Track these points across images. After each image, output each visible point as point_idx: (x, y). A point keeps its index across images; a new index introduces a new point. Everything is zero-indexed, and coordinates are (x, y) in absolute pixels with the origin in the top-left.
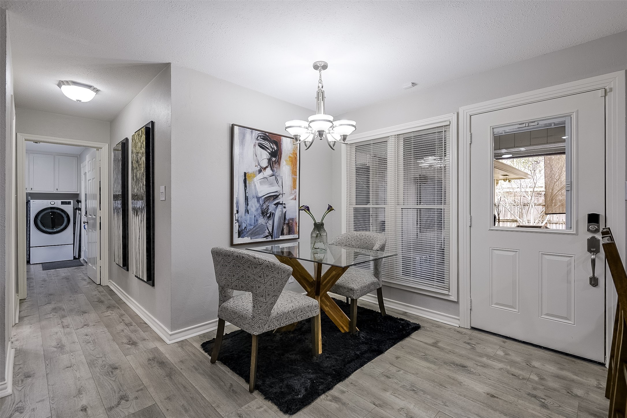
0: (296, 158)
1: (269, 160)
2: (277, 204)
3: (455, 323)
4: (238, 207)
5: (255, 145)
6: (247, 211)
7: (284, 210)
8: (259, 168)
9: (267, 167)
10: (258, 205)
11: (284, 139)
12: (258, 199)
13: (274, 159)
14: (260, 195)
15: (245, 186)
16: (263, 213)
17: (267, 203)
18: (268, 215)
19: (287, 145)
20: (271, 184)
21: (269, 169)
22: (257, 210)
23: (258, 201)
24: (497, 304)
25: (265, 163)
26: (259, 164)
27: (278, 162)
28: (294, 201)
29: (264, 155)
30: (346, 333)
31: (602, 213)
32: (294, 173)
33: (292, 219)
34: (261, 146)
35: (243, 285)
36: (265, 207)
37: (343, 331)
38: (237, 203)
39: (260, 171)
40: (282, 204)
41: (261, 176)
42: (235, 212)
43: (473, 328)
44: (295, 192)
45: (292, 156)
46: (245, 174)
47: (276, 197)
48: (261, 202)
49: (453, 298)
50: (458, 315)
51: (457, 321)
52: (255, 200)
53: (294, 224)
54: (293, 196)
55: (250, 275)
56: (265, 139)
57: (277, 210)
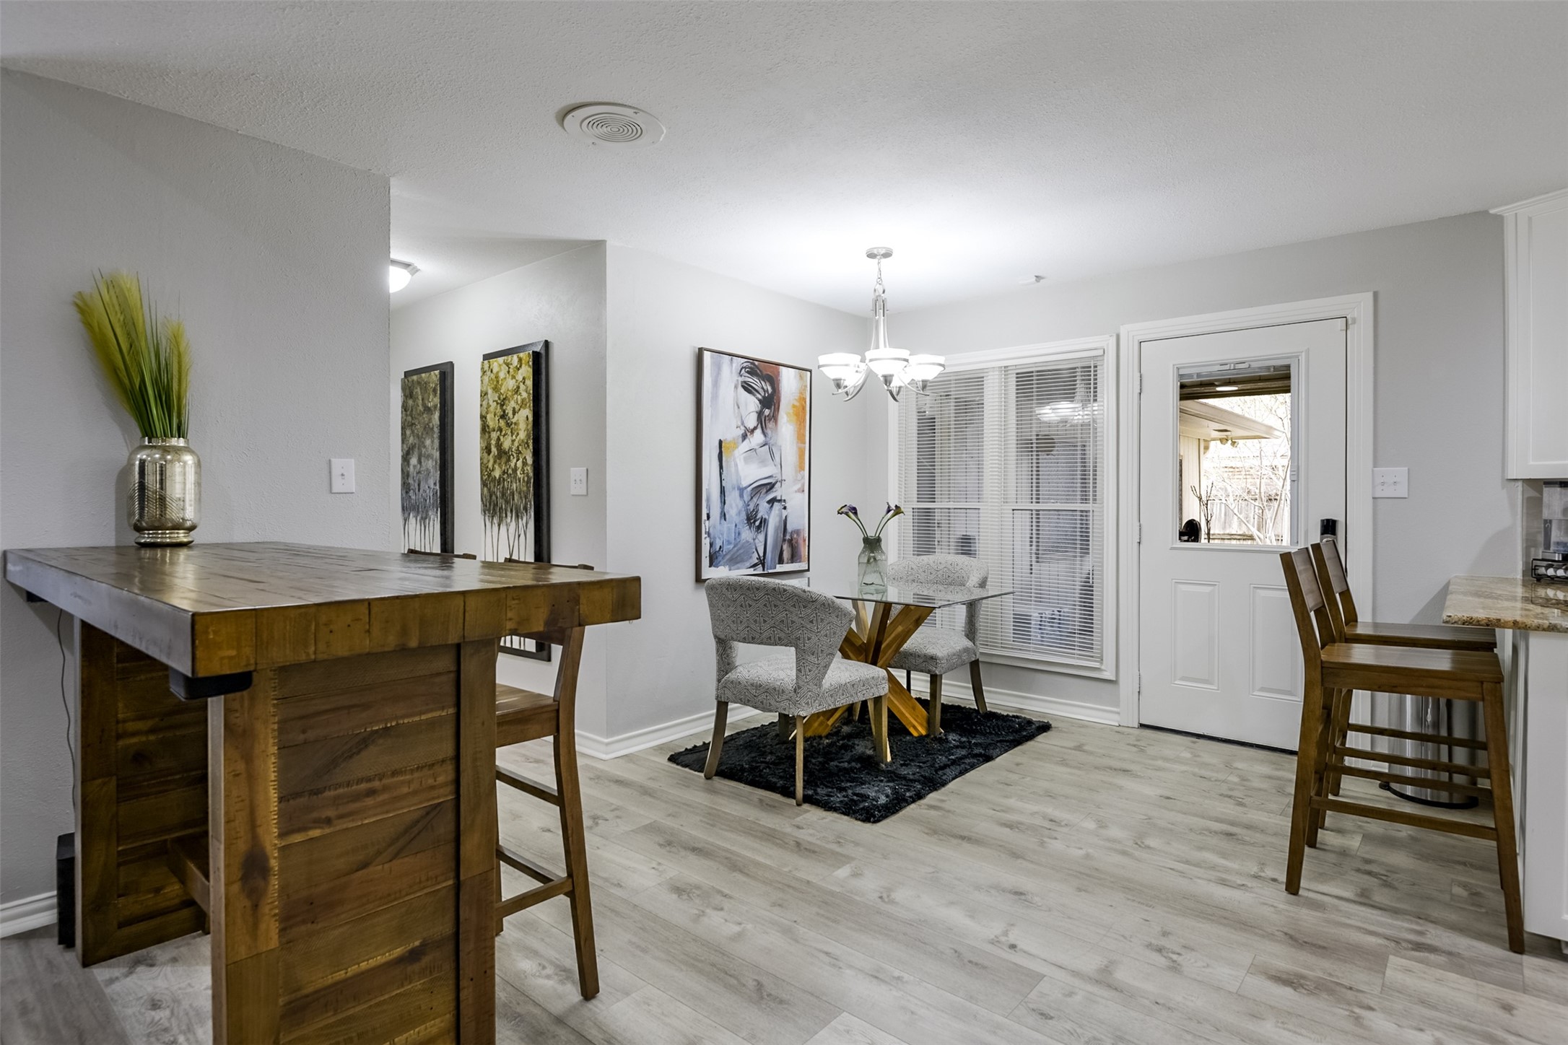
0: (804, 408)
1: (760, 414)
2: (772, 501)
3: (1112, 720)
4: (709, 507)
5: (736, 387)
6: (723, 516)
7: (785, 513)
8: (742, 431)
9: (755, 428)
10: (741, 504)
11: (783, 370)
12: (741, 490)
13: (767, 412)
14: (744, 484)
15: (721, 467)
16: (748, 519)
17: (755, 499)
18: (757, 523)
19: (789, 383)
20: (763, 462)
21: (759, 431)
22: (739, 513)
23: (741, 496)
24: (1183, 679)
25: (752, 421)
26: (743, 423)
27: (774, 417)
28: (799, 495)
29: (751, 404)
30: (921, 737)
31: (1340, 518)
32: (800, 438)
33: (798, 532)
34: (748, 388)
35: (782, 635)
36: (751, 507)
37: (915, 734)
38: (708, 500)
39: (744, 437)
40: (779, 501)
41: (745, 446)
42: (704, 517)
43: (1142, 726)
44: (803, 477)
45: (797, 404)
46: (721, 442)
47: (771, 487)
48: (746, 497)
49: (1108, 675)
50: (1117, 705)
51: (1116, 717)
52: (737, 493)
53: (801, 541)
54: (799, 486)
55: (795, 619)
56: (752, 372)
57: (773, 512)
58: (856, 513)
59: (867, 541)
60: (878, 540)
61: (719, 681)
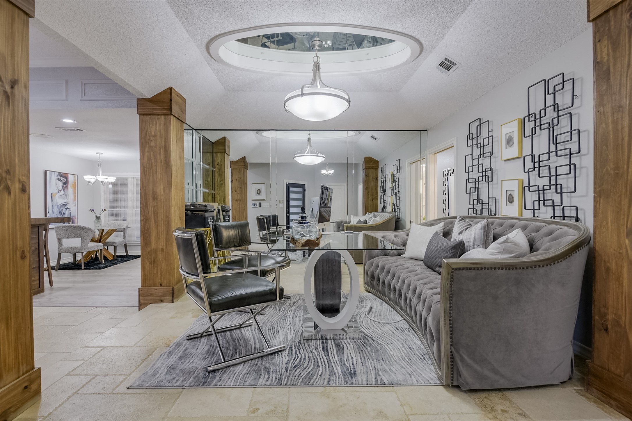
0: (75, 185)
1: (63, 186)
2: (67, 208)
4: (49, 210)
5: (56, 180)
6: (53, 212)
7: (70, 211)
8: (58, 191)
9: (61, 190)
10: (58, 209)
11: (69, 175)
12: (58, 206)
13: (65, 186)
14: (59, 204)
15: (52, 200)
16: (60, 213)
17: (62, 208)
18: (62, 214)
19: (71, 178)
20: (64, 199)
21: (62, 191)
22: (57, 212)
23: (58, 207)
25: (60, 188)
26: (58, 189)
27: (67, 187)
28: (74, 207)
29: (61, 184)
30: (111, 260)
32: (75, 192)
33: (74, 216)
34: (59, 180)
35: (78, 236)
36: (61, 210)
37: (110, 259)
38: (48, 208)
39: (58, 192)
40: (69, 208)
41: (59, 194)
42: (47, 212)
44: (75, 202)
45: (73, 184)
46: (52, 194)
47: (66, 205)
48: (59, 208)
52: (56, 206)
53: (75, 219)
54: (74, 204)
55: (81, 232)
56: (60, 176)
57: (67, 212)
58: (94, 211)
59: (96, 217)
60: (100, 217)
61: (59, 248)
